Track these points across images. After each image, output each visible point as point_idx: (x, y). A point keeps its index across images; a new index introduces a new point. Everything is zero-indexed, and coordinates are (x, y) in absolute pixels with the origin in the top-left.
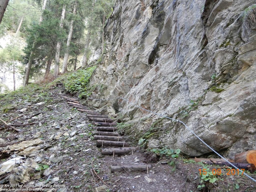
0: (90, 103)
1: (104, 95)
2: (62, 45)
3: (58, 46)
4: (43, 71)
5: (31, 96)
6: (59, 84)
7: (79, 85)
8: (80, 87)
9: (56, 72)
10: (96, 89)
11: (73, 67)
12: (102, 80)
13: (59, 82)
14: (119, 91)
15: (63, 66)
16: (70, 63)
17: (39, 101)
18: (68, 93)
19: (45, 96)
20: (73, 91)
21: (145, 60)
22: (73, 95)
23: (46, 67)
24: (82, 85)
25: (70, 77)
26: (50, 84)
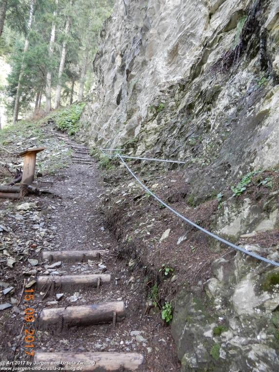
0: (77, 139)
1: (88, 131)
2: (53, 76)
3: (49, 76)
4: (33, 105)
5: (24, 132)
6: (51, 121)
7: (69, 122)
8: (70, 124)
9: (48, 108)
10: (83, 126)
11: (69, 99)
12: (90, 117)
13: (50, 119)
14: (98, 127)
15: (56, 100)
16: (65, 94)
17: (32, 136)
18: (59, 130)
19: (38, 132)
20: (64, 128)
21: (114, 101)
22: (63, 132)
23: (35, 100)
24: (72, 122)
25: (62, 114)
26: (42, 121)
